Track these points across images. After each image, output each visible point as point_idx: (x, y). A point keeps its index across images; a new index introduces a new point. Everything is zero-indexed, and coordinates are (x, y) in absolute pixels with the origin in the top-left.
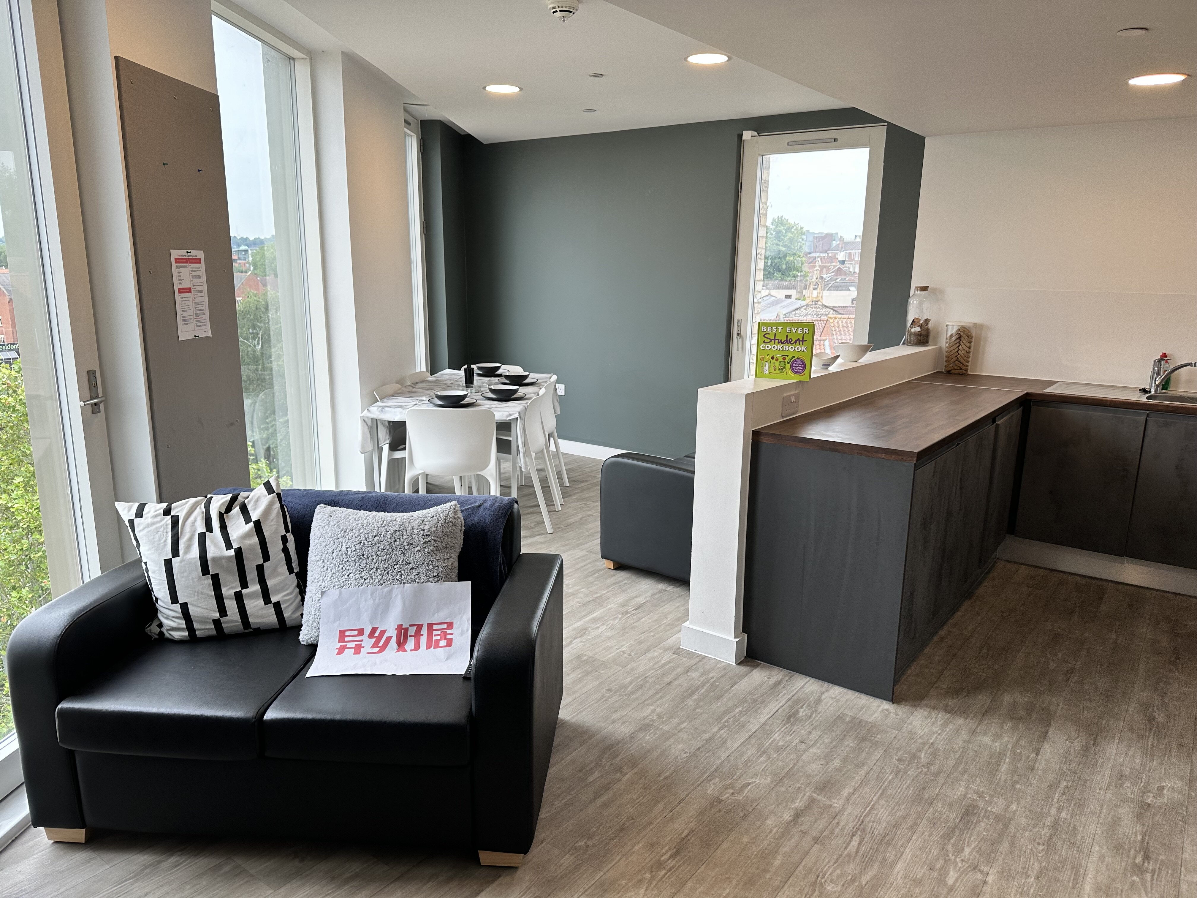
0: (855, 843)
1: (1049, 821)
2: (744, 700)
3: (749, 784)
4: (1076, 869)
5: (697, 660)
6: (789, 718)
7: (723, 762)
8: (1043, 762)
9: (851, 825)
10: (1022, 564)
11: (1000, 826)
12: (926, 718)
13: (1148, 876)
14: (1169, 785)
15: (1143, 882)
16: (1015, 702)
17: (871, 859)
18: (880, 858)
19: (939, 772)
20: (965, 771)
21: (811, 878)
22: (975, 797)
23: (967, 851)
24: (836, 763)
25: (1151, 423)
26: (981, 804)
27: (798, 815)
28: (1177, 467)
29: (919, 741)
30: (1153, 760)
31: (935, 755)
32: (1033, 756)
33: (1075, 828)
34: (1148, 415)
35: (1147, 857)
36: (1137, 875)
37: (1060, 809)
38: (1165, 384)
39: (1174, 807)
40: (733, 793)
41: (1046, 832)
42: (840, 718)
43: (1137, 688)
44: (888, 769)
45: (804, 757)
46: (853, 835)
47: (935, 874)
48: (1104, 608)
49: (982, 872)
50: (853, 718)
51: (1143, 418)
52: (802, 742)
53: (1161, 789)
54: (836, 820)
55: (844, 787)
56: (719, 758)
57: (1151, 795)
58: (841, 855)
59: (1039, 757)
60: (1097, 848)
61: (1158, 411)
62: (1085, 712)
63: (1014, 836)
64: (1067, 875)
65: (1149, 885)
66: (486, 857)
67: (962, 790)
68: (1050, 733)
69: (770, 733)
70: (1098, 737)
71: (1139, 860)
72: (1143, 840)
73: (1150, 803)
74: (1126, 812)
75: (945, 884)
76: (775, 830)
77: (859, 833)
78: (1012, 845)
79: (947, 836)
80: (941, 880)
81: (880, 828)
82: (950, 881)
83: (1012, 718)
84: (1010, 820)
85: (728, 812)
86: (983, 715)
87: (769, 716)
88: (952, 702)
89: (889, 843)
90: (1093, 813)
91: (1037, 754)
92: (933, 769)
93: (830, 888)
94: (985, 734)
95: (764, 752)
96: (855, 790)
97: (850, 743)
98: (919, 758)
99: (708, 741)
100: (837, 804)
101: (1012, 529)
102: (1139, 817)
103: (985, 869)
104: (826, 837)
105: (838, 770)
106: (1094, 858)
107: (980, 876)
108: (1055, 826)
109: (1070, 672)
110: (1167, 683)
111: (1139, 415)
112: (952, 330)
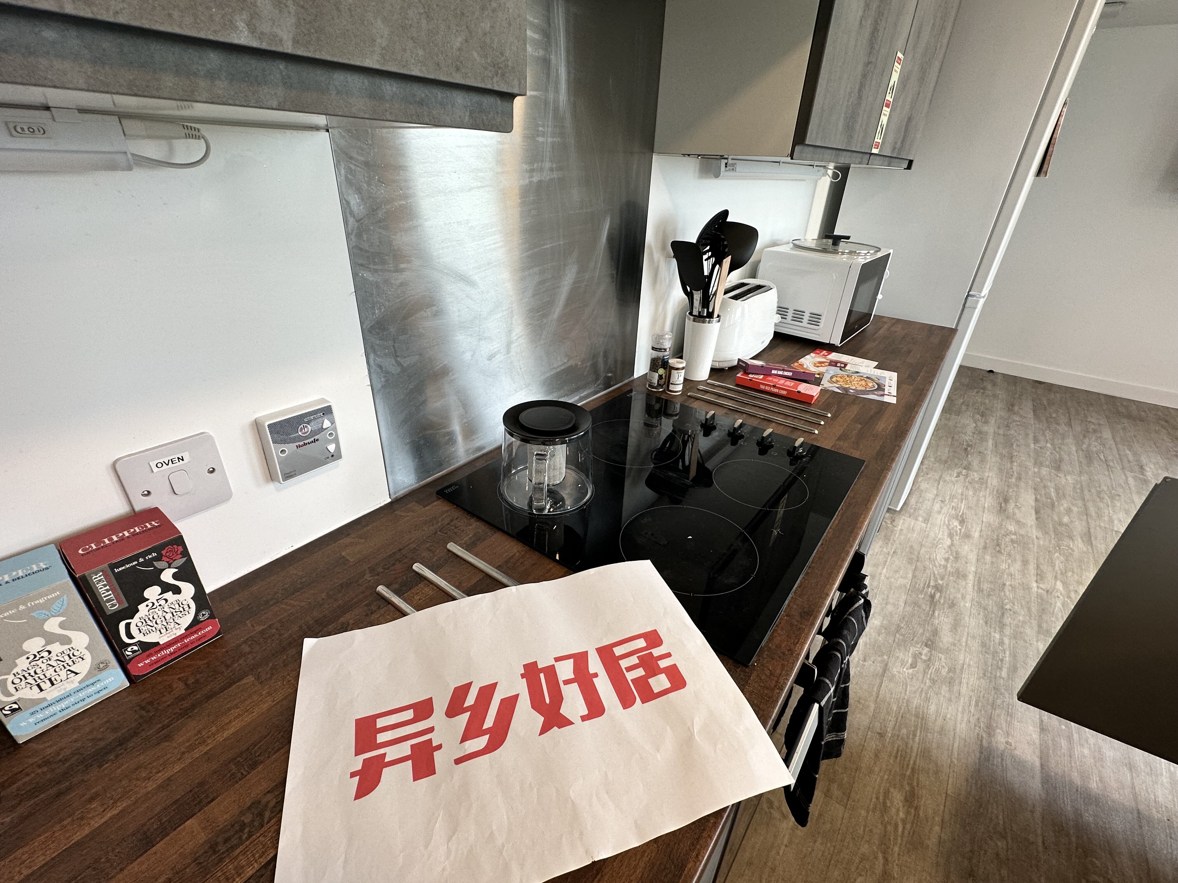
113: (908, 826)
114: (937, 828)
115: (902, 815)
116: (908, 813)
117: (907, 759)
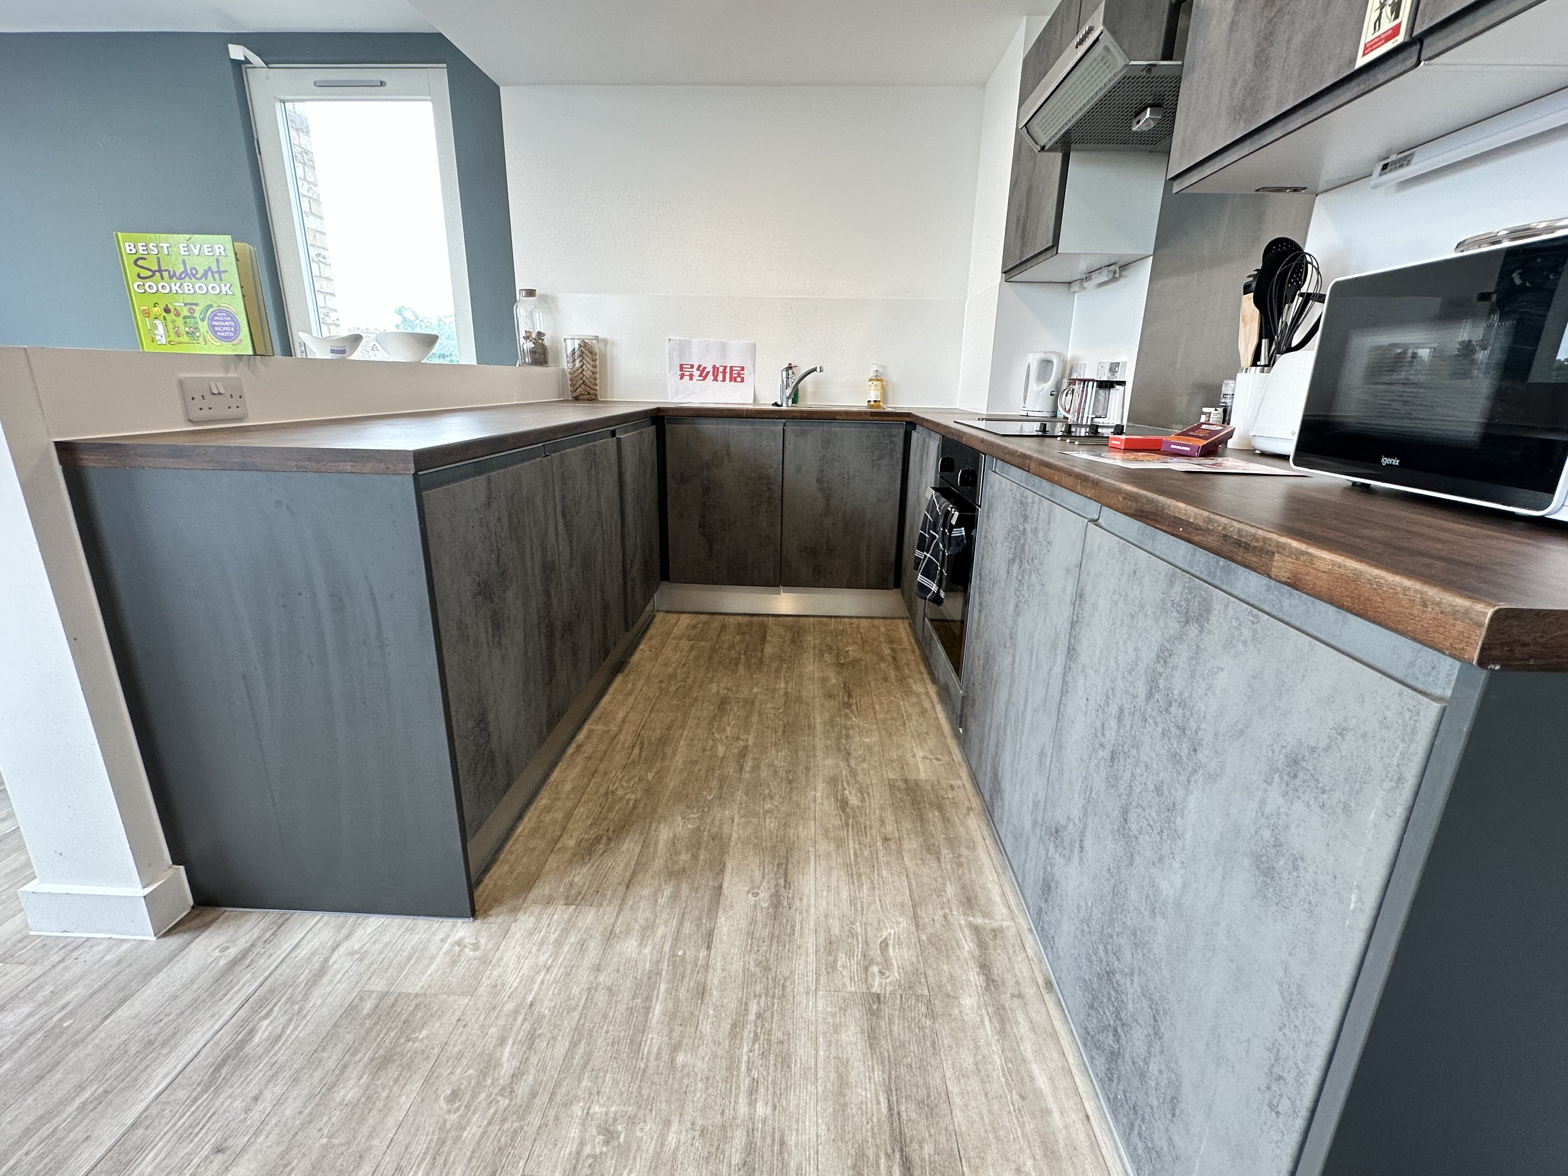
2: (116, 1056)
6: (219, 1067)
8: (720, 965)
10: (682, 613)
12: (532, 933)
14: (892, 932)
16: (675, 837)
19: (532, 1098)
20: (586, 1063)
25: (787, 433)
28: (818, 481)
29: (506, 1010)
30: (862, 885)
31: (531, 1040)
32: (702, 955)
33: (782, 1143)
34: (785, 425)
37: (753, 1094)
38: (795, 397)
39: (908, 989)
42: (353, 1009)
43: (819, 754)
48: (769, 650)
50: (381, 999)
51: (781, 427)
53: (884, 945)
57: (875, 969)
59: (713, 952)
61: (794, 418)
62: (768, 821)
67: (574, 1134)
68: (725, 885)
70: (790, 866)
72: (890, 1109)
73: (879, 992)
74: (852, 1040)
83: (670, 876)
86: (627, 888)
87: (162, 1085)
88: (580, 876)
90: (805, 1072)
91: (709, 948)
94: (627, 931)
98: (497, 1067)
101: (665, 576)
102: (872, 1037)
109: (743, 753)
110: (848, 736)
111: (775, 424)
112: (572, 345)
113: (840, 787)
114: (818, 795)
115: (847, 792)
116: (843, 795)
117: (855, 830)
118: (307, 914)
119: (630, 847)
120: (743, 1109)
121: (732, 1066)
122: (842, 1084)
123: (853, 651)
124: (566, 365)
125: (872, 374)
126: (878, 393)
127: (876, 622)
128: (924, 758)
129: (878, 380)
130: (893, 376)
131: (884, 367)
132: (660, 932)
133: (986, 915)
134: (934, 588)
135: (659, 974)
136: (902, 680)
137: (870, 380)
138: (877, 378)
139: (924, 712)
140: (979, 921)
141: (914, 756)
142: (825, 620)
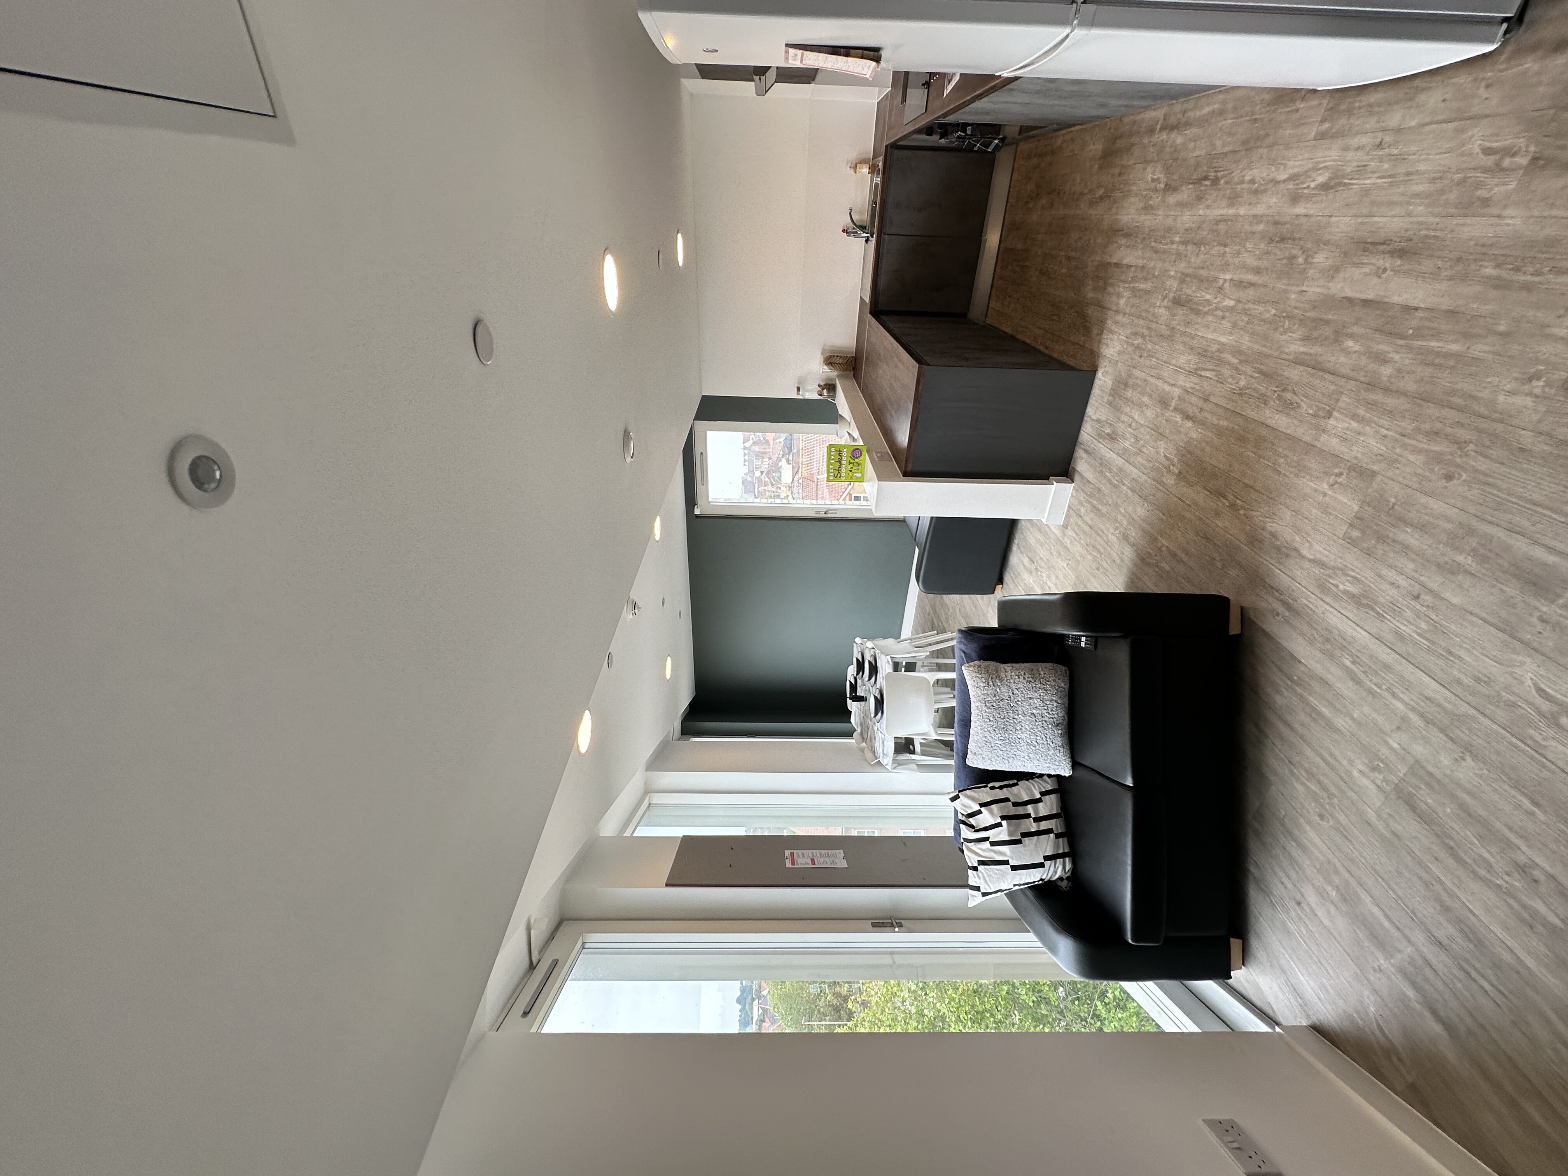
0: (1207, 374)
1: (1182, 248)
2: (1101, 472)
3: (1165, 456)
4: (1218, 222)
5: (1071, 511)
6: (1112, 438)
7: (1149, 477)
8: (1138, 261)
9: (1192, 379)
11: (1188, 279)
12: (1107, 345)
13: (1220, 174)
15: (1224, 176)
16: (1093, 289)
17: (1219, 360)
18: (1217, 354)
19: (1149, 328)
20: (1147, 311)
21: (1236, 397)
22: (1166, 300)
23: (1208, 297)
24: (1145, 399)
25: (890, 233)
26: (1172, 295)
27: (1188, 417)
28: (920, 211)
29: (1125, 347)
31: (1135, 334)
32: (1133, 269)
33: (1187, 230)
34: (884, 234)
35: (1206, 178)
36: (1219, 182)
37: (1172, 243)
39: (1167, 170)
40: (1173, 465)
41: (1190, 248)
42: (1110, 403)
43: (1078, 212)
44: (1148, 363)
45: (1142, 422)
46: (1201, 376)
47: (1227, 314)
48: (1019, 246)
49: (1224, 284)
50: (1110, 395)
51: (886, 237)
52: (1130, 426)
53: (1153, 180)
54: (1190, 390)
55: (1163, 390)
56: (1146, 481)
58: (1218, 381)
59: (1133, 264)
60: (1201, 212)
61: (881, 230)
62: (1098, 242)
63: (1196, 268)
64: (1222, 227)
65: (1226, 172)
66: (1235, 629)
67: (1162, 310)
68: (1115, 261)
69: (1126, 450)
71: (1208, 183)
73: (1164, 185)
74: (1172, 199)
75: (1235, 306)
76: (1199, 430)
77: (1199, 372)
78: (1203, 268)
79: (1197, 313)
80: (1231, 309)
81: (1194, 358)
82: (1232, 303)
83: (1105, 288)
84: (1183, 274)
85: (1188, 466)
86: (1104, 308)
87: (1112, 453)
88: (1095, 331)
89: (1206, 351)
90: (1175, 220)
91: (1131, 266)
92: (1146, 332)
93: (1242, 383)
94: (1117, 304)
95: (1140, 450)
96: (1165, 382)
97: (1129, 393)
98: (1138, 344)
99: (1133, 491)
100: (1177, 392)
101: (964, 315)
102: (1175, 189)
103: (1221, 282)
104: (1203, 393)
105: (1151, 396)
106: (1208, 212)
107: (1227, 284)
108: (1185, 243)
109: (1069, 258)
110: (1074, 194)
111: (884, 239)
112: (826, 368)
118: (1080, 436)
119: (1091, 311)
120: (1174, 246)
121: (1164, 252)
122: (1181, 205)
123: (1031, 187)
124: (834, 374)
125: (852, 171)
126: (864, 166)
127: (1016, 166)
128: (1094, 144)
129: (856, 167)
130: (853, 155)
131: (847, 163)
132: (1121, 289)
133: (1157, 123)
134: (996, 141)
135: (1133, 287)
136: (1053, 152)
137: (856, 172)
138: (855, 168)
139: (1072, 140)
140: (1159, 127)
141: (1091, 151)
142: (1009, 205)
